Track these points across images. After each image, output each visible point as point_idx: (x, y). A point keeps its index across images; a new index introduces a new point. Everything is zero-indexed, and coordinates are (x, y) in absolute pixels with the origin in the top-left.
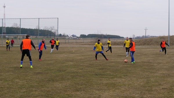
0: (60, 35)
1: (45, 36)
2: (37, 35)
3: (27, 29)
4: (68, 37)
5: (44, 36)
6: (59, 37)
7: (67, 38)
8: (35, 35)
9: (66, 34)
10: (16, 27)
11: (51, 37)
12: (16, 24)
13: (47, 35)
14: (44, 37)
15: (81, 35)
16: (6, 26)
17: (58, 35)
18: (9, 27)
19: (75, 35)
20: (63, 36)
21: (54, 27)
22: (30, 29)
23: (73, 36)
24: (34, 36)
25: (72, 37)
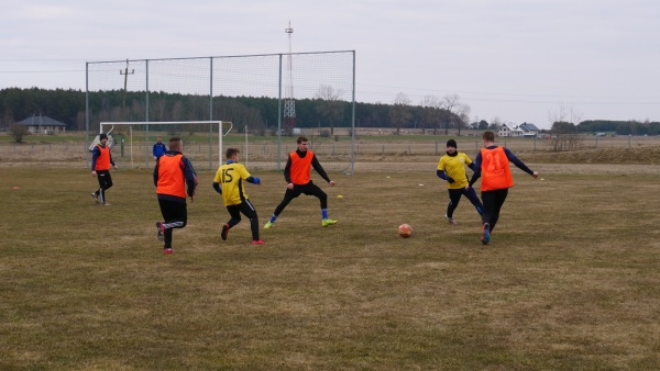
0: (484, 124)
1: (426, 130)
2: (398, 125)
3: (369, 105)
4: (507, 132)
5: (422, 127)
6: (475, 133)
7: (502, 133)
8: (394, 126)
9: (501, 122)
10: (325, 98)
11: (446, 133)
12: (329, 89)
13: (435, 126)
14: (423, 133)
15: (556, 125)
16: (300, 96)
17: (475, 124)
18: (311, 98)
19: (532, 125)
20: (494, 126)
21: (456, 97)
22: (380, 105)
23: (524, 126)
24: (388, 130)
25: (519, 129)
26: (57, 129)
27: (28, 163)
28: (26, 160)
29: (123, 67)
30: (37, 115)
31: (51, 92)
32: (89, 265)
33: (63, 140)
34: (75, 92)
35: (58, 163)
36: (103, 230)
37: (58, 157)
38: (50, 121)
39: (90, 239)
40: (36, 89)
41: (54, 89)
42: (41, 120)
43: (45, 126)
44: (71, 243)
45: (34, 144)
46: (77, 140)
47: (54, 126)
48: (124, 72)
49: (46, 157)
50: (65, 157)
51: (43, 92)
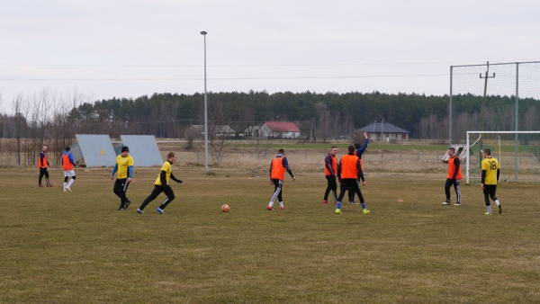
26: (400, 136)
27: (382, 174)
28: (378, 170)
29: (483, 70)
30: (379, 121)
31: (393, 97)
32: (521, 285)
33: (406, 149)
34: (418, 96)
35: (414, 174)
36: (509, 248)
37: (411, 168)
38: (392, 128)
39: (503, 258)
40: (378, 93)
41: (397, 94)
42: (383, 127)
43: (387, 134)
44: (485, 262)
45: (376, 152)
46: (421, 148)
47: (397, 134)
48: (484, 75)
49: (400, 168)
50: (420, 168)
51: (385, 96)
